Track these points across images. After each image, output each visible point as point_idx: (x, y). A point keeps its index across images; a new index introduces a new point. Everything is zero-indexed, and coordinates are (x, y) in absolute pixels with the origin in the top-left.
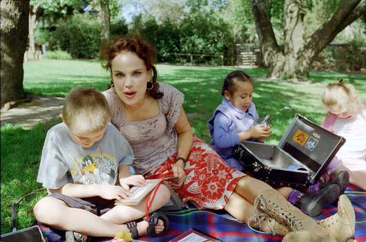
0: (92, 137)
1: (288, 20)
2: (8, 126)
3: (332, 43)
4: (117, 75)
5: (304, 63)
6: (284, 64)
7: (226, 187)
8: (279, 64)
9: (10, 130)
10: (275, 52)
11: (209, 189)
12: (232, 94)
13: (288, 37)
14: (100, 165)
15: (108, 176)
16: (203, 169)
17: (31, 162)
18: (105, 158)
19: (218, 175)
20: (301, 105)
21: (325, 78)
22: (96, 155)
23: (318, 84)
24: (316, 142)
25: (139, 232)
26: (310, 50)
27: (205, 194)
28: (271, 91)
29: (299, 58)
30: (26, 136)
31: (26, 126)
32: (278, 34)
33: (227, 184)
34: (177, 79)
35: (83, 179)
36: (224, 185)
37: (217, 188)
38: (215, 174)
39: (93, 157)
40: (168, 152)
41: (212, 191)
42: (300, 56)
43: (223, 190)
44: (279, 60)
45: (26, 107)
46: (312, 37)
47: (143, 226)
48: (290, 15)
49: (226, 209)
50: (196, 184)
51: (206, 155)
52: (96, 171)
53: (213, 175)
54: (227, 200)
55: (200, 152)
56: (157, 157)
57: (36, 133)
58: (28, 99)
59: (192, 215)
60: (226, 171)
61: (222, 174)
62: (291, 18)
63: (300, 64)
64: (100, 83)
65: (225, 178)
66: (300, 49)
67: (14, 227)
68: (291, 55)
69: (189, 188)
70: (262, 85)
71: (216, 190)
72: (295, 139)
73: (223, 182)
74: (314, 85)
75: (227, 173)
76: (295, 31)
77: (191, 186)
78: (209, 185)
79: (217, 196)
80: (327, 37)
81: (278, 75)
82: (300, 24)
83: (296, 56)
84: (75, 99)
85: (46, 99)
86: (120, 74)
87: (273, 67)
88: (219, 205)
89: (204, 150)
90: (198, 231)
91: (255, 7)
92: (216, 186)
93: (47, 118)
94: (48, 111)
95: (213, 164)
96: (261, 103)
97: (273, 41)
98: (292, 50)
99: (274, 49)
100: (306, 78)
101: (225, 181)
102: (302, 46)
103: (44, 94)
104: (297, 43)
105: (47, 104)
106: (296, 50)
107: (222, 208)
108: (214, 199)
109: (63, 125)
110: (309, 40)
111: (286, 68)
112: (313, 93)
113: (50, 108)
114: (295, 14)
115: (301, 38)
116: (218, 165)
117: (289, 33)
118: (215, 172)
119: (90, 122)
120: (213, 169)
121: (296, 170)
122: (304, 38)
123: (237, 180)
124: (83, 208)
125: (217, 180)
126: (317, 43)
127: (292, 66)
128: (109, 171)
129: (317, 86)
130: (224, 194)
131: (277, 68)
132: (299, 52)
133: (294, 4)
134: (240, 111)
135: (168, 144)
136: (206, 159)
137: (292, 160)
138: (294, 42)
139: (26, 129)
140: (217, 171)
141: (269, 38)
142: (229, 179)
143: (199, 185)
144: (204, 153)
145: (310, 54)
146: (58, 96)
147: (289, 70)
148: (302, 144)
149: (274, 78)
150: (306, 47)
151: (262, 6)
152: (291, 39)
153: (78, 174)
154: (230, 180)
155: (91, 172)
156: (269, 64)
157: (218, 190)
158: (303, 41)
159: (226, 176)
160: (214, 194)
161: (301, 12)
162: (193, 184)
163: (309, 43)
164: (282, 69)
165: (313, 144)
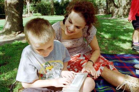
2: (16, 42)
5: (126, 10)
6: (118, 11)
8: (116, 12)
10: (114, 7)
13: (120, 1)
14: (55, 67)
22: (52, 61)
26: (129, 5)
28: (115, 22)
29: (124, 9)
31: (24, 41)
42: (125, 8)
44: (116, 10)
63: (124, 11)
66: (125, 5)
68: (121, 8)
81: (116, 16)
83: (123, 8)
87: (114, 13)
96: (113, 27)
98: (121, 6)
100: (127, 17)
106: (123, 6)
111: (119, 13)
127: (121, 12)
138: (122, 3)
141: (112, 2)
145: (129, 7)
149: (114, 17)
150: (127, 5)
156: (112, 12)
158: (126, 2)
163: (128, 3)
164: (117, 14)
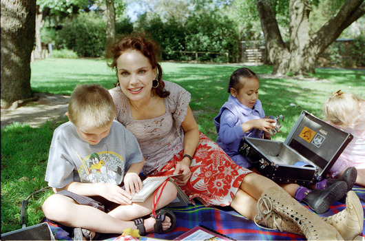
0: (98, 133)
1: (293, 17)
2: (17, 125)
3: (338, 39)
4: (122, 74)
5: (310, 60)
6: (290, 60)
7: (232, 184)
8: (285, 61)
9: (19, 128)
10: (280, 48)
11: (215, 186)
12: (238, 91)
13: (293, 34)
14: (107, 163)
15: (115, 174)
16: (209, 166)
17: (39, 160)
18: (111, 155)
19: (223, 172)
20: (307, 101)
21: (331, 74)
22: (103, 152)
23: (325, 81)
24: (323, 138)
25: (147, 229)
26: (316, 47)
27: (211, 191)
28: (276, 88)
29: (304, 55)
30: (34, 134)
31: (33, 125)
32: (283, 31)
33: (233, 181)
34: (182, 77)
35: (90, 177)
36: (230, 181)
37: (223, 184)
38: (221, 171)
39: (100, 154)
40: (174, 149)
41: (218, 188)
42: (306, 53)
43: (229, 187)
44: (285, 56)
45: (33, 106)
46: (318, 33)
47: (150, 223)
48: (295, 11)
49: (232, 205)
50: (202, 181)
52: (103, 169)
53: (219, 172)
54: (233, 197)
55: (206, 149)
56: (163, 154)
57: (43, 131)
58: (35, 98)
59: (199, 212)
60: (232, 168)
61: (228, 171)
62: (297, 15)
63: (306, 60)
64: (106, 81)
65: (230, 174)
66: (305, 45)
67: (23, 223)
68: (297, 52)
69: (195, 185)
70: (268, 82)
71: (222, 187)
72: (301, 136)
73: (229, 179)
74: (320, 81)
75: (232, 170)
76: (301, 27)
77: (197, 183)
78: (215, 182)
79: (224, 192)
80: (333, 33)
81: (283, 71)
82: (306, 20)
83: (302, 53)
84: (80, 96)
85: (53, 97)
86: (126, 73)
87: (279, 65)
88: (225, 201)
89: (210, 147)
90: (205, 228)
91: (260, 4)
92: (222, 182)
93: (54, 116)
94: (55, 109)
95: (218, 161)
96: (267, 100)
97: (278, 38)
98: (299, 47)
99: (280, 46)
100: (311, 75)
101: (231, 177)
102: (308, 43)
103: (51, 92)
104: (303, 40)
105: (54, 102)
106: (302, 46)
107: (228, 205)
108: (221, 196)
109: (70, 123)
110: (315, 36)
111: (292, 65)
112: (319, 89)
113: (57, 107)
114: (300, 10)
115: (307, 35)
116: (224, 162)
117: (294, 30)
118: (221, 168)
119: (96, 117)
120: (218, 166)
121: (303, 167)
122: (310, 35)
123: (243, 176)
124: (90, 205)
125: (223, 177)
126: (323, 40)
127: (297, 63)
128: (116, 168)
129: (323, 83)
130: (230, 191)
131: (282, 65)
132: (305, 48)
133: (299, 1)
134: (247, 108)
135: (175, 142)
136: (212, 156)
137: (298, 156)
138: (300, 39)
139: (33, 127)
140: (223, 167)
141: (275, 35)
142: (234, 175)
143: (205, 182)
144: (209, 150)
145: (315, 50)
146: (65, 95)
147: (295, 66)
148: (309, 141)
149: (279, 75)
150: (312, 44)
151: (267, 3)
152: (297, 35)
153: (85, 173)
154: (236, 177)
155: (98, 170)
156: (275, 61)
157: (224, 187)
158: (308, 38)
159: (232, 172)
160: (221, 190)
161: (307, 8)
162: (199, 181)
163: (316, 39)
164: (287, 66)
165: (320, 140)
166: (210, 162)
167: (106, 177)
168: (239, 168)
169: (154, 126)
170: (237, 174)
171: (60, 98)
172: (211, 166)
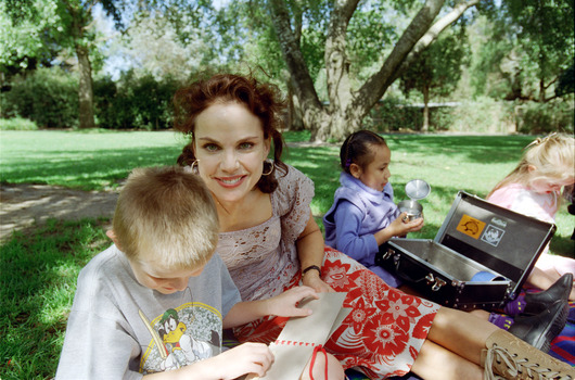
1: (331, 71)
4: (205, 146)
5: (354, 123)
6: (331, 124)
7: (411, 331)
8: (324, 125)
10: (317, 110)
11: (378, 338)
13: (333, 92)
14: (191, 327)
15: (207, 347)
16: (356, 301)
18: (198, 310)
19: (389, 311)
22: (184, 305)
24: (500, 233)
26: (360, 107)
27: (372, 348)
28: (326, 158)
29: (347, 118)
32: (319, 85)
33: (412, 326)
35: (167, 363)
36: (407, 327)
37: (393, 335)
38: (383, 309)
39: (179, 311)
40: (281, 276)
41: (384, 341)
42: (349, 116)
43: (406, 338)
44: (323, 120)
46: (360, 91)
48: (333, 65)
49: (416, 371)
50: (350, 330)
51: (356, 274)
52: (184, 340)
53: (378, 310)
54: (415, 354)
55: (342, 270)
60: (404, 302)
61: (397, 308)
62: (335, 69)
63: (349, 124)
65: (405, 315)
66: (348, 106)
68: (338, 114)
69: (340, 340)
70: (310, 151)
71: (391, 339)
72: (461, 228)
73: (403, 324)
75: (407, 306)
76: (341, 84)
77: (343, 335)
78: (377, 331)
80: (378, 91)
81: (324, 138)
82: (346, 75)
83: (344, 114)
85: (16, 189)
86: (213, 146)
87: (317, 129)
91: (289, 56)
92: (391, 331)
93: (24, 222)
94: (24, 209)
97: (314, 97)
98: (339, 107)
99: (317, 107)
101: (407, 320)
102: (350, 102)
103: (9, 181)
104: (345, 100)
105: (19, 197)
106: (343, 108)
107: (408, 370)
108: (390, 354)
110: (357, 95)
111: (333, 130)
113: (26, 204)
114: (339, 64)
115: (348, 93)
116: (386, 293)
117: (334, 87)
118: (383, 305)
120: (375, 299)
122: (351, 93)
125: (392, 320)
126: (367, 99)
127: (339, 127)
128: (208, 335)
130: (408, 345)
131: (321, 130)
132: (348, 110)
133: (336, 52)
135: (282, 264)
136: (358, 282)
138: (341, 98)
140: (385, 302)
141: (309, 93)
142: (413, 316)
143: (356, 331)
144: (350, 271)
145: (359, 111)
146: (35, 183)
147: (337, 131)
148: (476, 237)
149: (318, 142)
150: (355, 104)
151: (297, 55)
152: (336, 94)
153: (158, 355)
154: (417, 319)
155: (176, 345)
156: (312, 125)
157: (396, 339)
158: (350, 97)
159: (407, 311)
160: (390, 345)
161: (346, 61)
162: (346, 331)
163: (358, 99)
164: (328, 132)
165: (495, 235)
166: (357, 293)
167: (191, 357)
168: (419, 302)
169: (252, 242)
170: (418, 314)
171: (29, 190)
172: (361, 301)
